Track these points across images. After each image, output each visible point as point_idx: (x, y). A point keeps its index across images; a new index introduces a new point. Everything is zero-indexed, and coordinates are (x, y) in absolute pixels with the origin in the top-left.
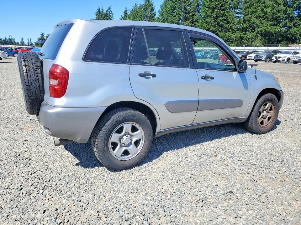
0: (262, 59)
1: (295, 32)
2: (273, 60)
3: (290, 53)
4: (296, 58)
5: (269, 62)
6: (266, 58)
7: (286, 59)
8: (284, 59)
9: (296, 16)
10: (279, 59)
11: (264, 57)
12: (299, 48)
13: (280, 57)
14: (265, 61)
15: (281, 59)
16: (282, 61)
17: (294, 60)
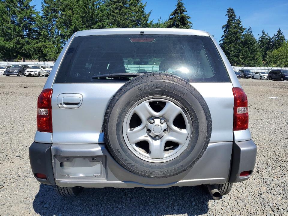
0: (15, 74)
1: (29, 49)
2: (26, 74)
3: (39, 68)
4: (46, 72)
5: (21, 76)
6: (18, 72)
7: (37, 73)
8: (35, 73)
9: (25, 34)
10: (31, 73)
11: (16, 71)
12: (37, 63)
13: (32, 71)
14: (18, 75)
15: (33, 73)
16: (34, 75)
17: (45, 73)
